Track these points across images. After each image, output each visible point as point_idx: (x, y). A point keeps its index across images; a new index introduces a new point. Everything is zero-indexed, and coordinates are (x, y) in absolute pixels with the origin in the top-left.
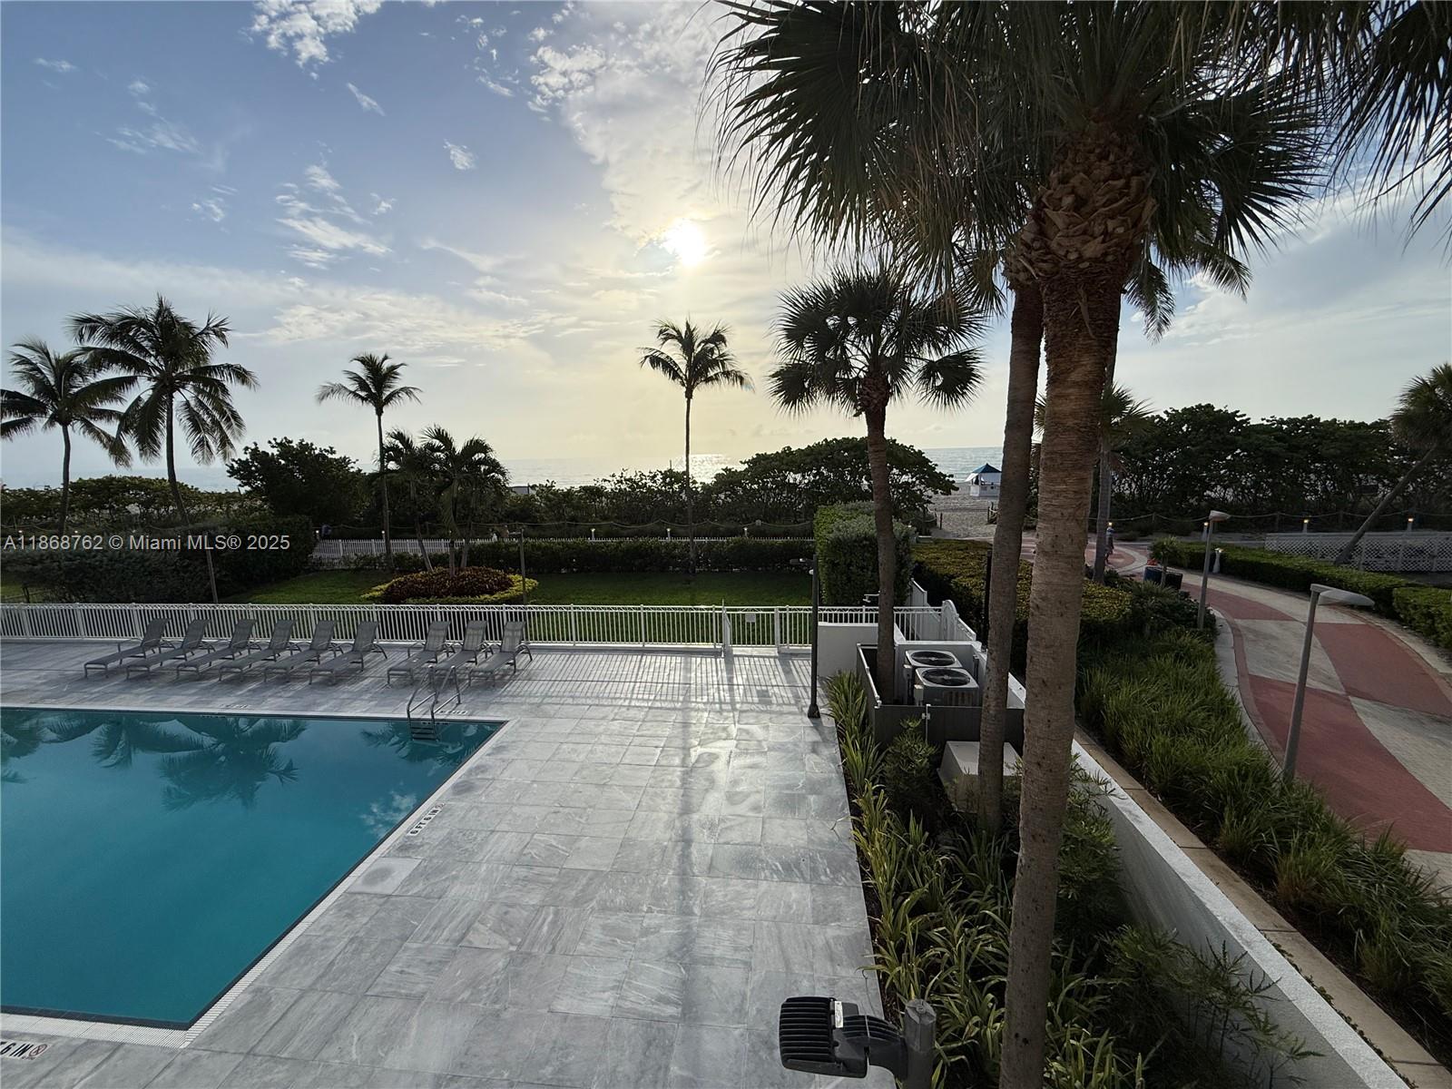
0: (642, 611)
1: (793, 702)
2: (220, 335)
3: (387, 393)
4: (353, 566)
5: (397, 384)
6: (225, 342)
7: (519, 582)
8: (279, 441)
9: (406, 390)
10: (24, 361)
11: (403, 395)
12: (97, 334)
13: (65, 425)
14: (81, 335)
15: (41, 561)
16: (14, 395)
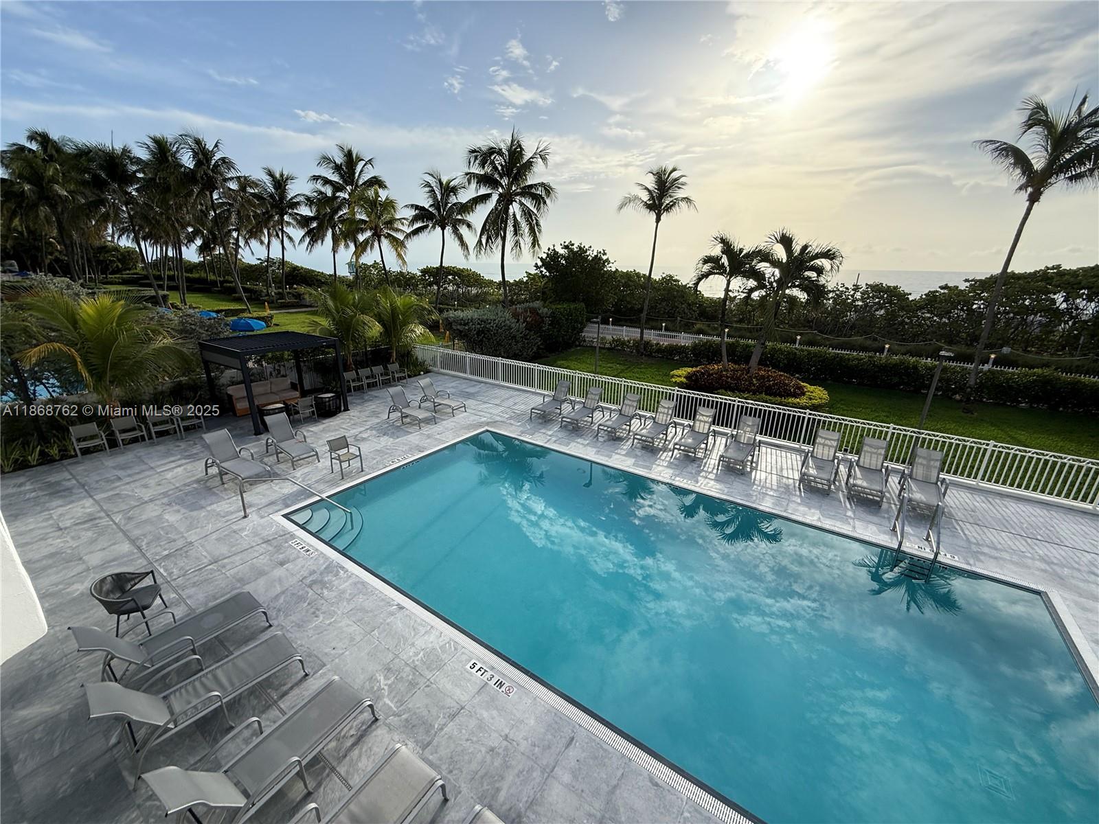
2: (544, 159)
3: (667, 201)
4: (607, 346)
5: (680, 194)
8: (566, 244)
9: (687, 200)
10: (428, 185)
11: (683, 204)
12: (477, 161)
13: (443, 229)
14: (470, 163)
15: (467, 324)
16: (422, 209)
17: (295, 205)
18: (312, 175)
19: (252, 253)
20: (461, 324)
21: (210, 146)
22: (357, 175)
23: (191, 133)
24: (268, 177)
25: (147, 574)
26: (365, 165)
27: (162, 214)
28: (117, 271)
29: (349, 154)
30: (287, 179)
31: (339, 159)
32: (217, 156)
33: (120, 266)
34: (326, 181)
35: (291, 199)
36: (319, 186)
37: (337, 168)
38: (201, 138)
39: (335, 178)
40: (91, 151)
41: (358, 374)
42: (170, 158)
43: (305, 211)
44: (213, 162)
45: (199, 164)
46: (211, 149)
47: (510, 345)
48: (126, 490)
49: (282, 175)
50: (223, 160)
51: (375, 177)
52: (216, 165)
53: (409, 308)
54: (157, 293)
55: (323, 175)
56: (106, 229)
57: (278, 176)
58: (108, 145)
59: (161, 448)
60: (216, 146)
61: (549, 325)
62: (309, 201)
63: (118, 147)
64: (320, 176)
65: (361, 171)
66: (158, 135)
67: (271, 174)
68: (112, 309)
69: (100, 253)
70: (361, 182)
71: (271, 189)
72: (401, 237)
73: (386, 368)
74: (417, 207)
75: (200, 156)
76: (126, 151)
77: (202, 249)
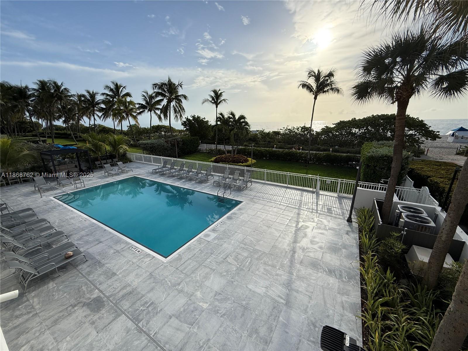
0: (288, 174)
1: (341, 214)
2: (181, 86)
3: (219, 101)
4: (208, 152)
5: (222, 98)
6: (182, 88)
7: (251, 161)
8: (192, 116)
9: (224, 100)
10: (144, 96)
11: (223, 101)
12: (157, 88)
13: (151, 112)
14: (154, 89)
15: (146, 145)
16: (142, 104)
17: (98, 104)
18: (102, 93)
19: (85, 122)
20: (143, 145)
21: (59, 84)
22: (120, 92)
23: (52, 80)
24: (87, 93)
25: (4, 204)
26: (123, 89)
27: (41, 109)
28: (31, 131)
29: (117, 85)
30: (95, 94)
31: (112, 87)
32: (63, 88)
33: (32, 129)
34: (107, 95)
35: (97, 101)
36: (105, 96)
37: (111, 90)
38: (56, 81)
39: (111, 93)
40: (12, 88)
41: (107, 161)
42: (46, 88)
43: (103, 106)
44: (61, 90)
45: (55, 91)
46: (60, 85)
47: (165, 152)
48: (7, 194)
49: (93, 92)
50: (65, 89)
51: (127, 93)
52: (62, 91)
53: (122, 140)
54: (40, 139)
55: (106, 93)
56: (25, 114)
57: (91, 93)
58: (19, 85)
59: (24, 185)
60: (62, 84)
61: (182, 145)
62: (103, 102)
63: (24, 85)
64: (105, 93)
65: (121, 91)
66: (42, 80)
67: (88, 92)
68: (7, 142)
69: (23, 124)
70: (121, 95)
71: (89, 98)
72: (135, 114)
73: (112, 160)
74: (140, 104)
75: (55, 88)
76: (26, 87)
77: (64, 122)
